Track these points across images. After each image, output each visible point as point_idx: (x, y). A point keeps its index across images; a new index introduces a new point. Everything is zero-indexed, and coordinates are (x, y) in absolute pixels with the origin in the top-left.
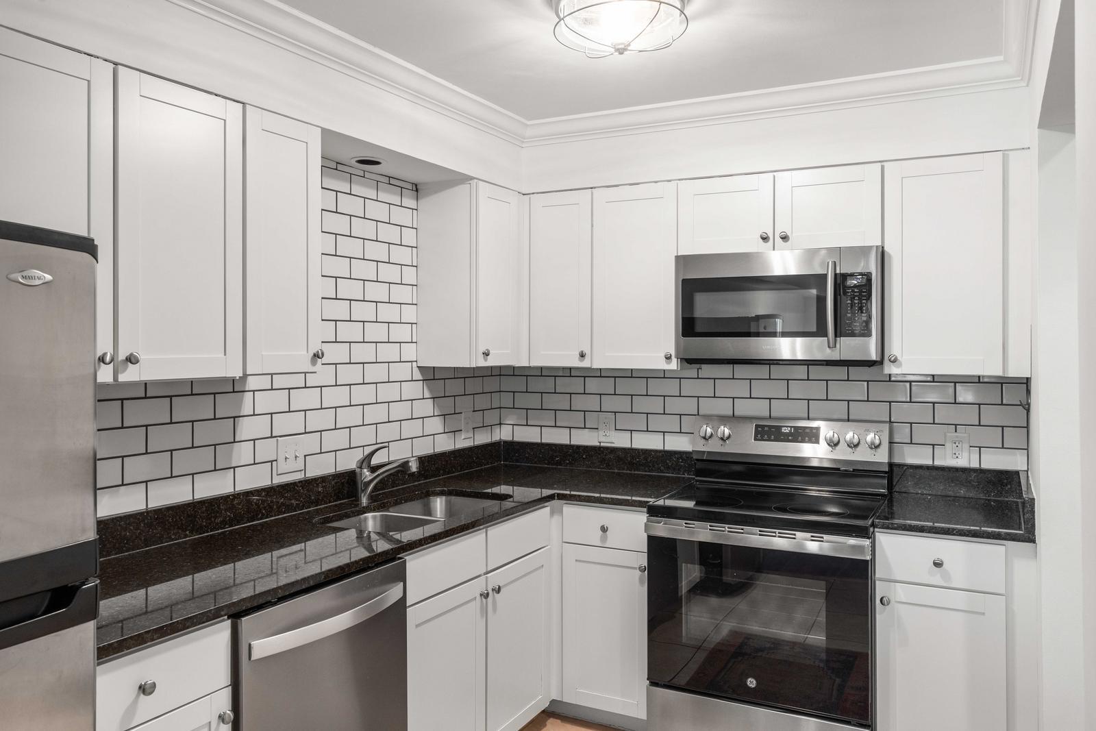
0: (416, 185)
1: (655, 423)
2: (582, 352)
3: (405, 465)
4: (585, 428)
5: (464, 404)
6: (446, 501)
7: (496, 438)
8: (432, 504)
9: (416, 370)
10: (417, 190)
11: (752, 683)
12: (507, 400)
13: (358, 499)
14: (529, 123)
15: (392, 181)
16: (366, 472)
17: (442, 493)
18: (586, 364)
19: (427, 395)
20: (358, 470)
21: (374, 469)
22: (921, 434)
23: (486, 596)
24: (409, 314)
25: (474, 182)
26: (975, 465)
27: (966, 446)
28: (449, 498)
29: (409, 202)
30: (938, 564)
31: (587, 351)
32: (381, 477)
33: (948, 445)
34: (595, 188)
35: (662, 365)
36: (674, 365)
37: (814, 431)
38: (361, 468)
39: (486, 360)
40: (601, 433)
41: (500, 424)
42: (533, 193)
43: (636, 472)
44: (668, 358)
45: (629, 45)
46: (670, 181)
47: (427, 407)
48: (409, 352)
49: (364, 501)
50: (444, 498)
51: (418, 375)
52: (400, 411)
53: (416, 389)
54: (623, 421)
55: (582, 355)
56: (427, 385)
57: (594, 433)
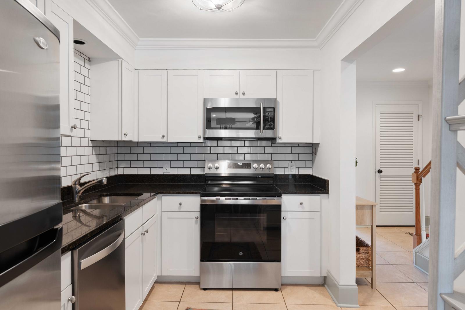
0: (90, 59)
1: (187, 164)
2: (163, 135)
3: (101, 181)
4: (157, 167)
5: (106, 158)
6: (110, 199)
7: (116, 173)
8: (103, 200)
9: (90, 142)
10: (90, 61)
11: (241, 254)
12: (121, 157)
13: (73, 198)
14: (140, 39)
15: (81, 55)
16: (78, 187)
17: (107, 195)
18: (164, 140)
19: (94, 154)
20: (73, 186)
21: (81, 185)
22: (281, 164)
23: (144, 234)
24: (88, 116)
25: (120, 60)
26: (297, 173)
27: (294, 167)
28: (111, 197)
29: (87, 66)
30: (301, 204)
31: (165, 135)
32: (86, 188)
33: (289, 167)
34: (168, 69)
35: (196, 140)
36: (202, 140)
37: (249, 164)
38: (75, 184)
39: (125, 137)
40: (164, 169)
41: (118, 167)
42: (140, 69)
43: (180, 184)
44: (200, 138)
45: (222, 6)
46: (200, 69)
47: (93, 159)
48: (88, 134)
49: (77, 200)
50: (108, 197)
51: (91, 145)
52: (85, 160)
53: (90, 151)
54: (173, 164)
55: (163, 137)
56: (94, 149)
57: (161, 169)
